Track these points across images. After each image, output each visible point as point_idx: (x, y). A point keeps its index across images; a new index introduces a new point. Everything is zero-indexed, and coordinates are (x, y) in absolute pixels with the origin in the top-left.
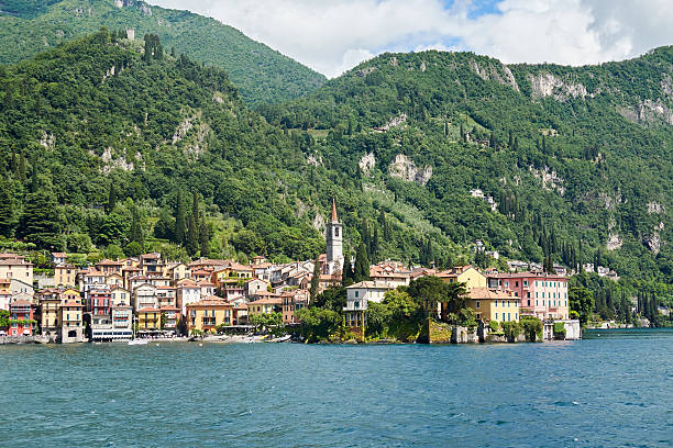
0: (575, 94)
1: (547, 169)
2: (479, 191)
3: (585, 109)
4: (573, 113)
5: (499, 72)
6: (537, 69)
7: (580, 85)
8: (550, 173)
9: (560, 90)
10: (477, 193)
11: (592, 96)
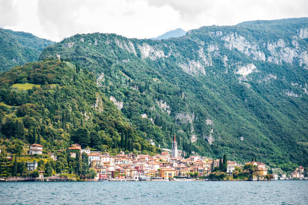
0: (160, 56)
1: (162, 101)
2: (145, 115)
3: (164, 65)
4: (160, 67)
5: (128, 45)
6: (142, 42)
7: (162, 51)
8: (163, 103)
9: (152, 53)
10: (144, 116)
11: (167, 57)
